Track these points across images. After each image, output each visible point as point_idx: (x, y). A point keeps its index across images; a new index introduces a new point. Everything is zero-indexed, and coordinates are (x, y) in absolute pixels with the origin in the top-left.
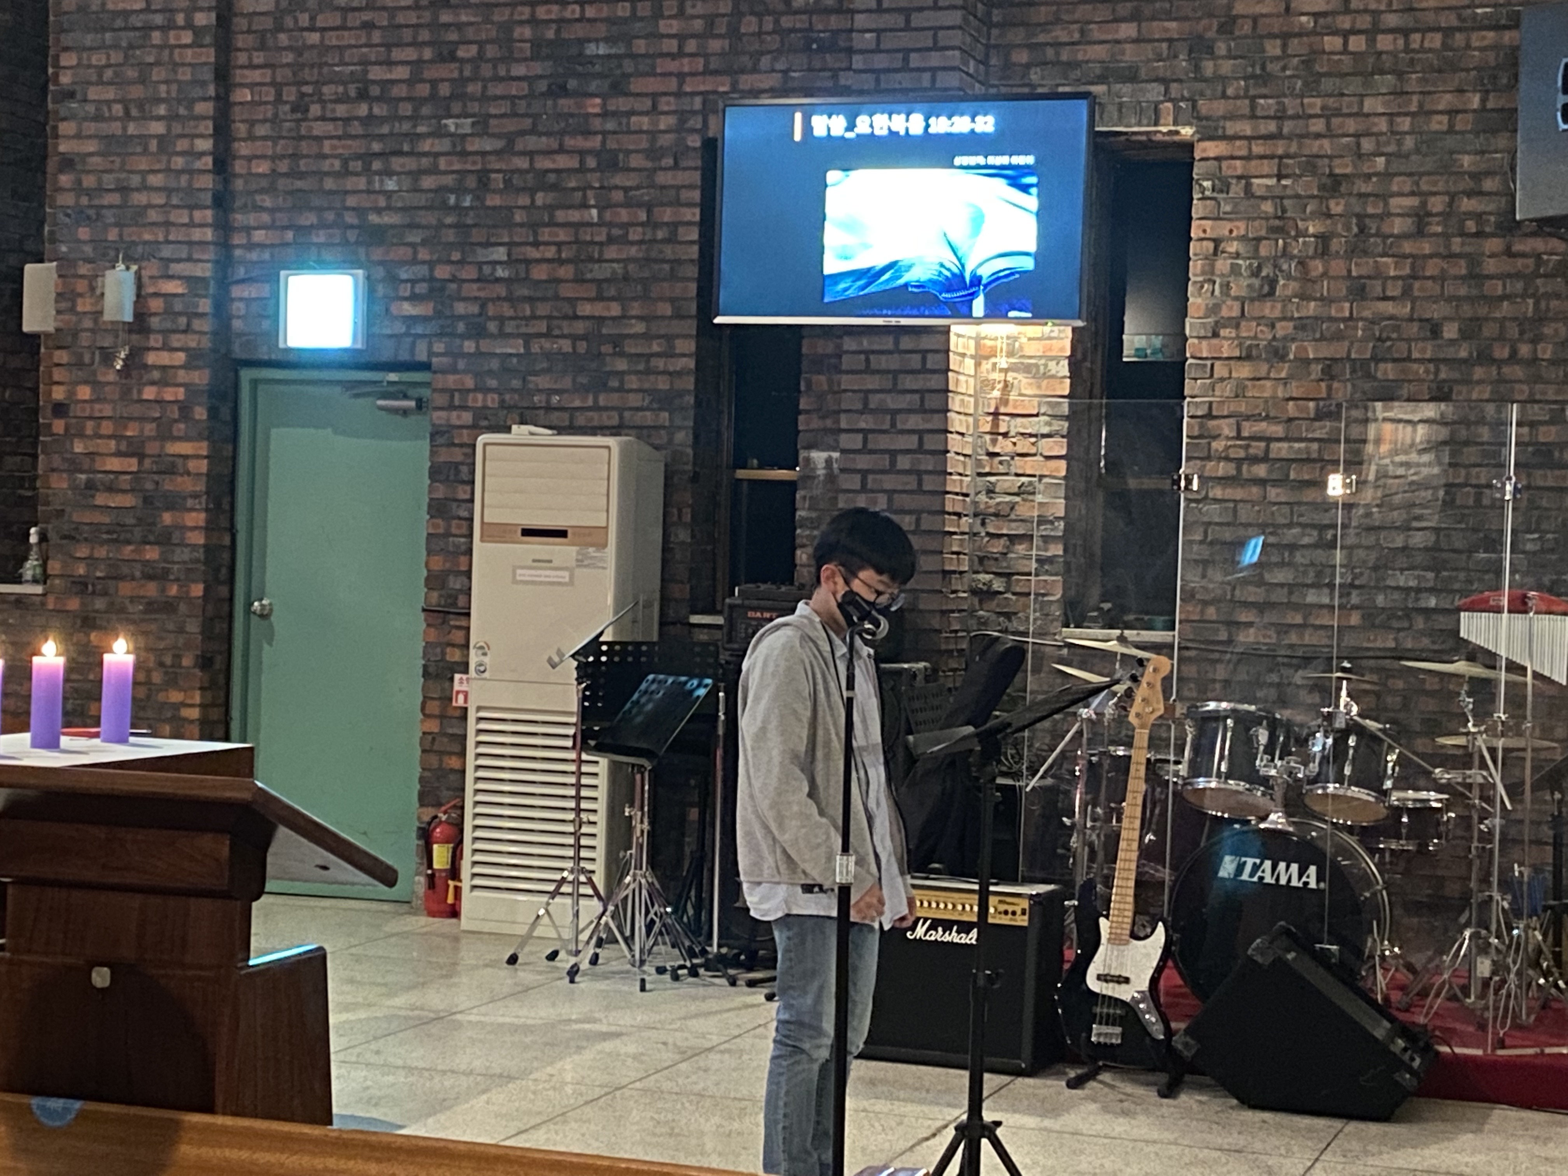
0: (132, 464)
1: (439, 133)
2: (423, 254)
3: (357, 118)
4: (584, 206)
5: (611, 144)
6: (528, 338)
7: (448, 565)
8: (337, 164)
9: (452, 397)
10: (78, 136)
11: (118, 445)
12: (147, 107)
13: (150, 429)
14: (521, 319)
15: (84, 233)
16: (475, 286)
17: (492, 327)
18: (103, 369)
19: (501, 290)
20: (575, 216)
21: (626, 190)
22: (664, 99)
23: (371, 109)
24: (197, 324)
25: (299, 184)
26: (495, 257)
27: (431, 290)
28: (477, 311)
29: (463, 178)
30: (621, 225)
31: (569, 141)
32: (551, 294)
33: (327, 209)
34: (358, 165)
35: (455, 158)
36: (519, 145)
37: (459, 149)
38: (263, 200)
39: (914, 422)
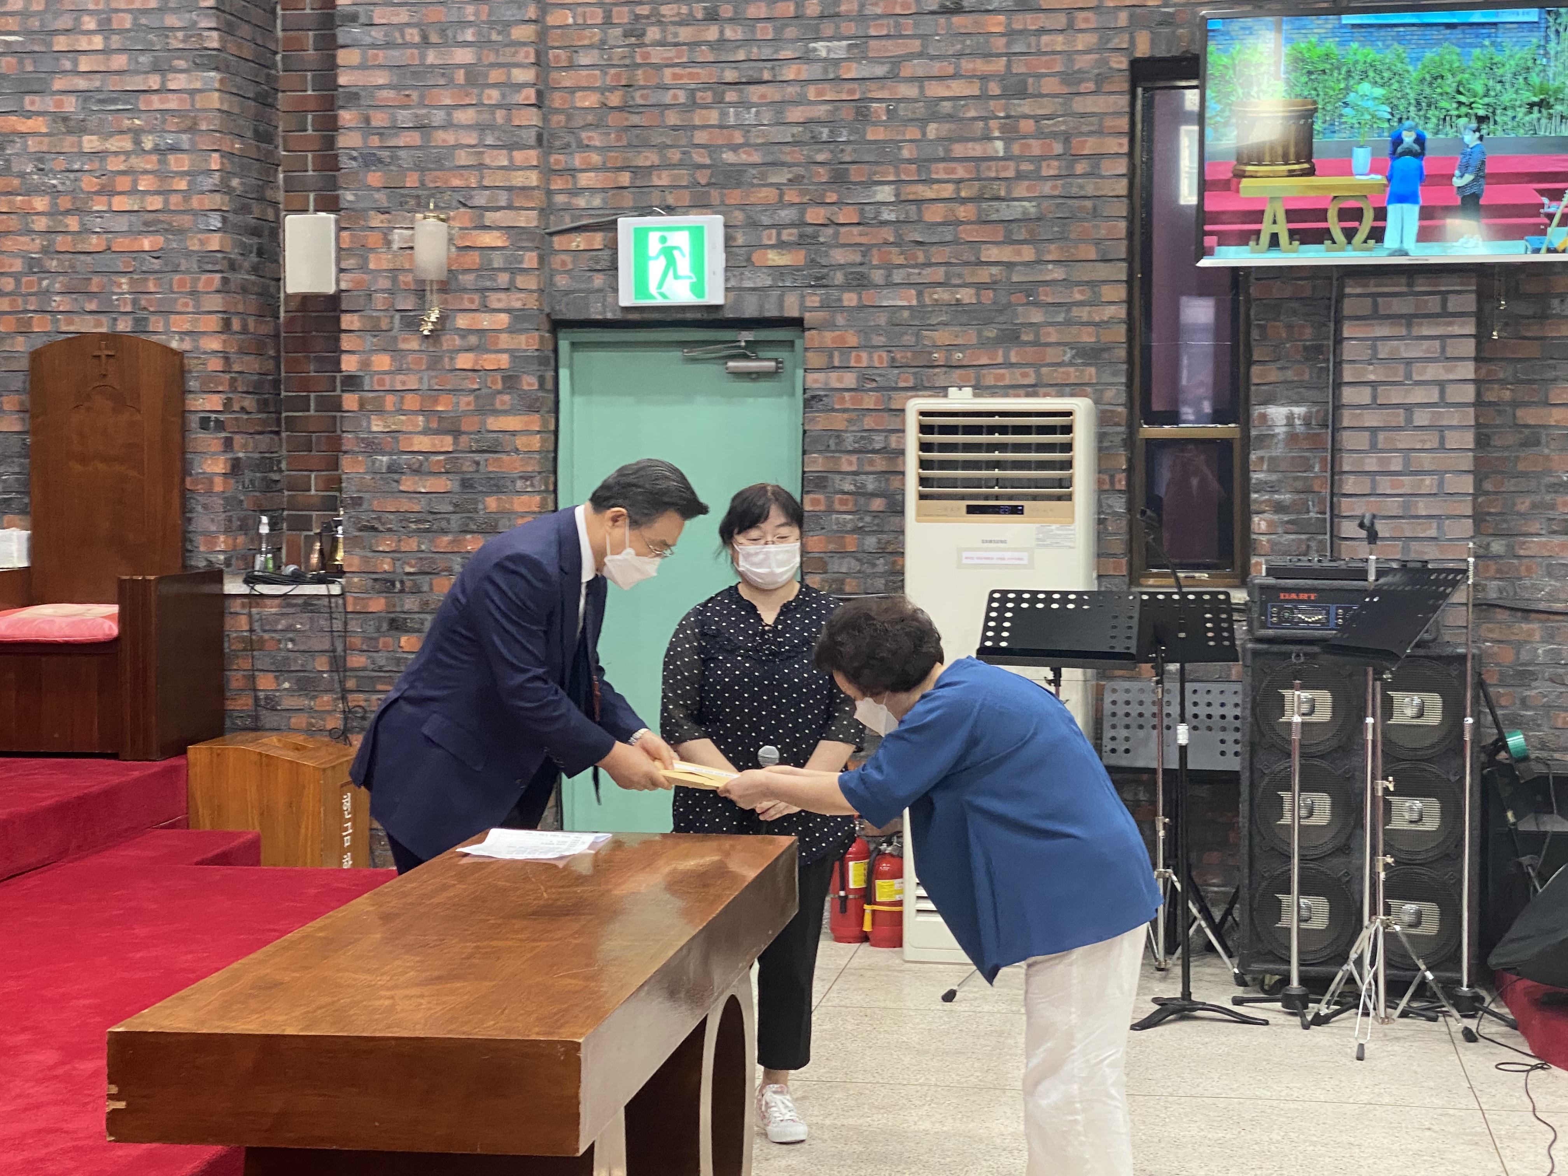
0: (447, 443)
1: (806, 58)
2: (791, 196)
3: (707, 43)
4: (988, 138)
5: (1019, 68)
6: (920, 287)
7: (832, 547)
8: (682, 97)
9: (831, 357)
10: (363, 67)
11: (427, 421)
12: (450, 33)
13: (465, 402)
14: (913, 267)
15: (375, 178)
16: (856, 230)
17: (878, 276)
18: (403, 335)
19: (888, 234)
20: (976, 149)
21: (1037, 119)
22: (1081, 15)
23: (722, 32)
24: (520, 281)
25: (636, 120)
26: (879, 198)
27: (801, 236)
28: (858, 259)
29: (837, 109)
30: (1032, 159)
31: (967, 65)
32: (949, 238)
33: (671, 147)
34: (708, 97)
35: (827, 86)
36: (906, 70)
37: (831, 76)
38: (590, 138)
39: (1433, 372)
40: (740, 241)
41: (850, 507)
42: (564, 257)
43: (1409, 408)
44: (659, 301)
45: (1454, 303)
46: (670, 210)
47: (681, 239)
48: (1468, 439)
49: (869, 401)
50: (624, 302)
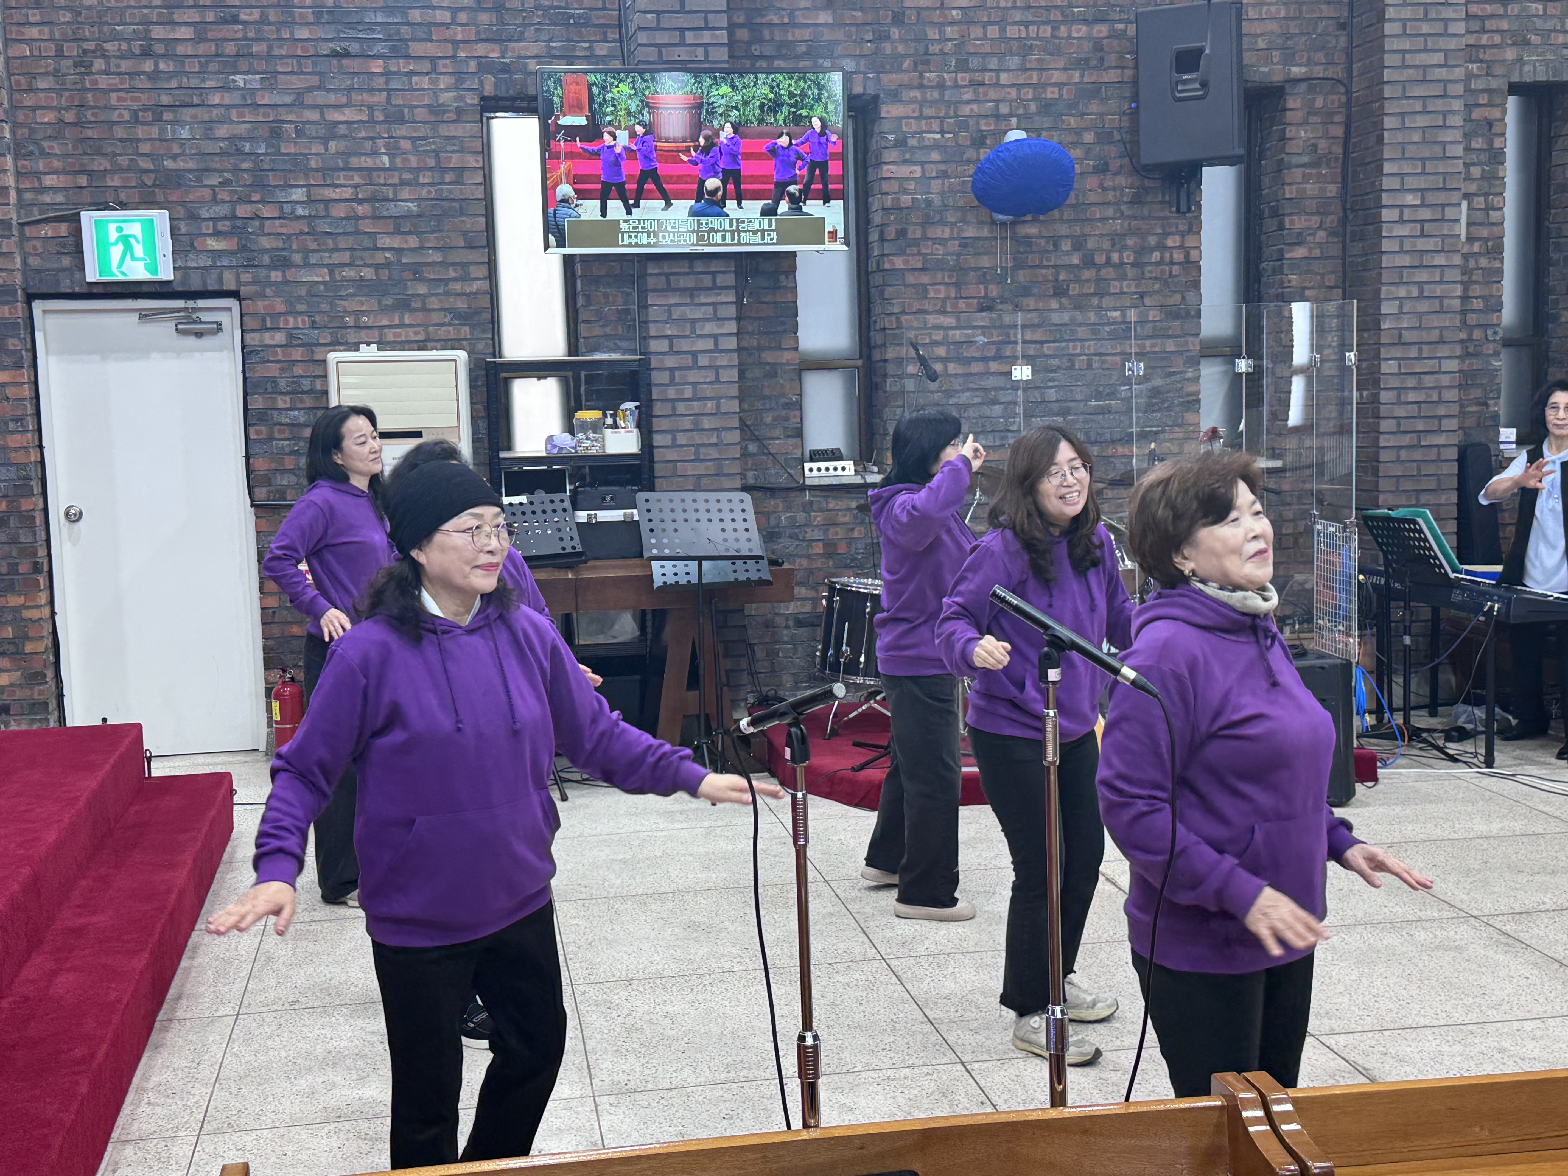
1: (227, 88)
2: (223, 195)
3: (144, 73)
4: (375, 153)
5: (396, 100)
6: (331, 267)
7: (274, 466)
8: (127, 116)
9: (264, 321)
14: (324, 251)
16: (277, 223)
17: (297, 258)
19: (303, 226)
20: (368, 162)
21: (413, 140)
22: (441, 62)
23: (156, 65)
25: (89, 133)
26: (294, 197)
27: (234, 227)
28: (281, 245)
29: (254, 129)
30: (411, 170)
31: (356, 97)
32: (351, 229)
33: (120, 155)
34: (149, 116)
35: (246, 110)
36: (308, 100)
37: (249, 102)
38: (51, 147)
39: (709, 328)
40: (183, 230)
41: (287, 435)
42: (34, 242)
43: (694, 354)
44: (120, 277)
45: (721, 280)
46: (123, 206)
47: (135, 229)
48: (734, 375)
49: (297, 354)
50: (90, 278)
